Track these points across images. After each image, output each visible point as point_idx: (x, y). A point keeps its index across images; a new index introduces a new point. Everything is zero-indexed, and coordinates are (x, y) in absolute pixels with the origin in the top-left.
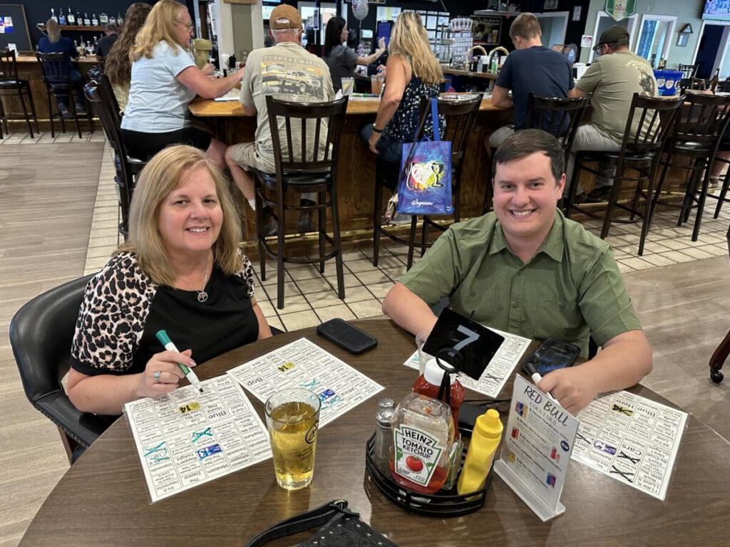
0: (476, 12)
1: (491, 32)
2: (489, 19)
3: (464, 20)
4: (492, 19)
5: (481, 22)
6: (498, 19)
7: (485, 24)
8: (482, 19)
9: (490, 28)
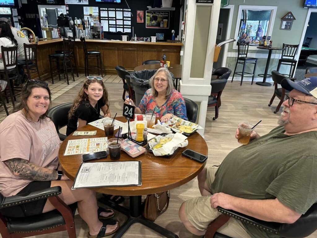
2: (160, 12)
4: (162, 12)
7: (158, 15)
8: (155, 13)
9: (161, 18)
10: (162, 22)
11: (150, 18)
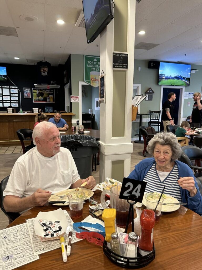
4: (48, 89)
7: (44, 92)
8: (41, 90)
9: (47, 94)
10: (48, 97)
11: (37, 94)
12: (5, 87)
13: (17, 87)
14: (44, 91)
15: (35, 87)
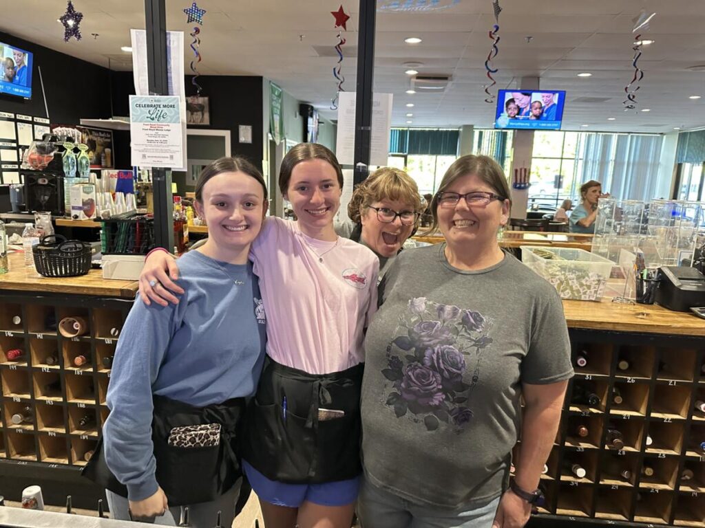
0: (82, 121)
1: (104, 151)
3: (70, 129)
4: (102, 132)
5: (91, 137)
6: (110, 133)
7: (95, 139)
8: (91, 131)
9: (102, 145)
10: (103, 155)
12: (23, 117)
13: (48, 122)
14: (96, 136)
15: (81, 123)
